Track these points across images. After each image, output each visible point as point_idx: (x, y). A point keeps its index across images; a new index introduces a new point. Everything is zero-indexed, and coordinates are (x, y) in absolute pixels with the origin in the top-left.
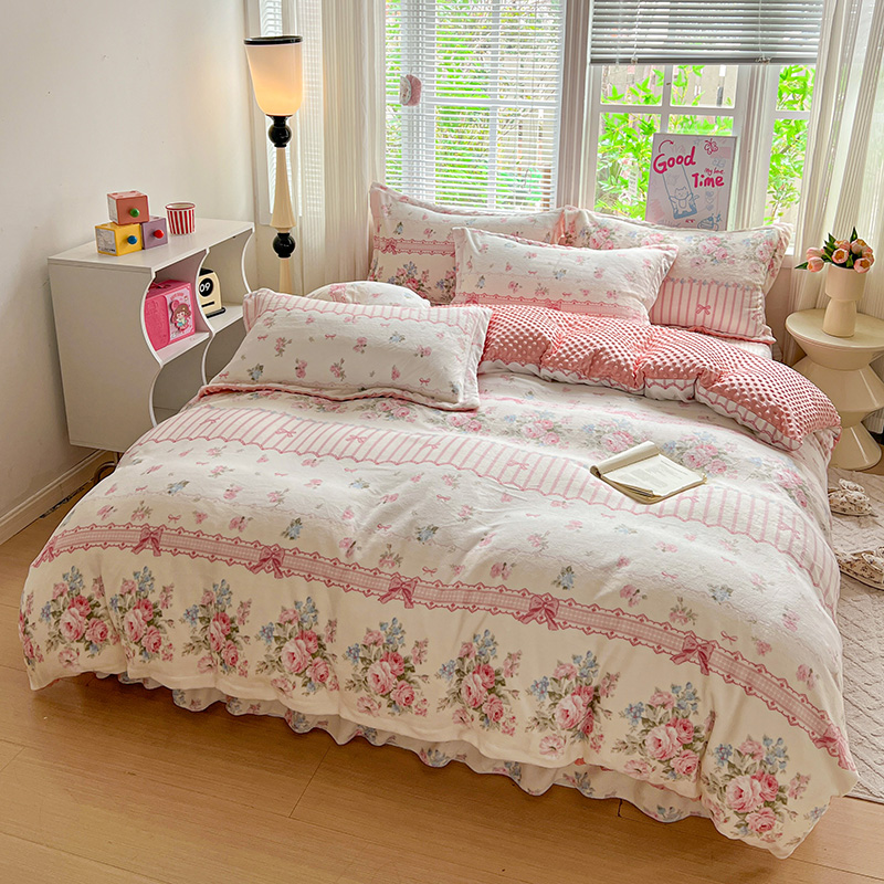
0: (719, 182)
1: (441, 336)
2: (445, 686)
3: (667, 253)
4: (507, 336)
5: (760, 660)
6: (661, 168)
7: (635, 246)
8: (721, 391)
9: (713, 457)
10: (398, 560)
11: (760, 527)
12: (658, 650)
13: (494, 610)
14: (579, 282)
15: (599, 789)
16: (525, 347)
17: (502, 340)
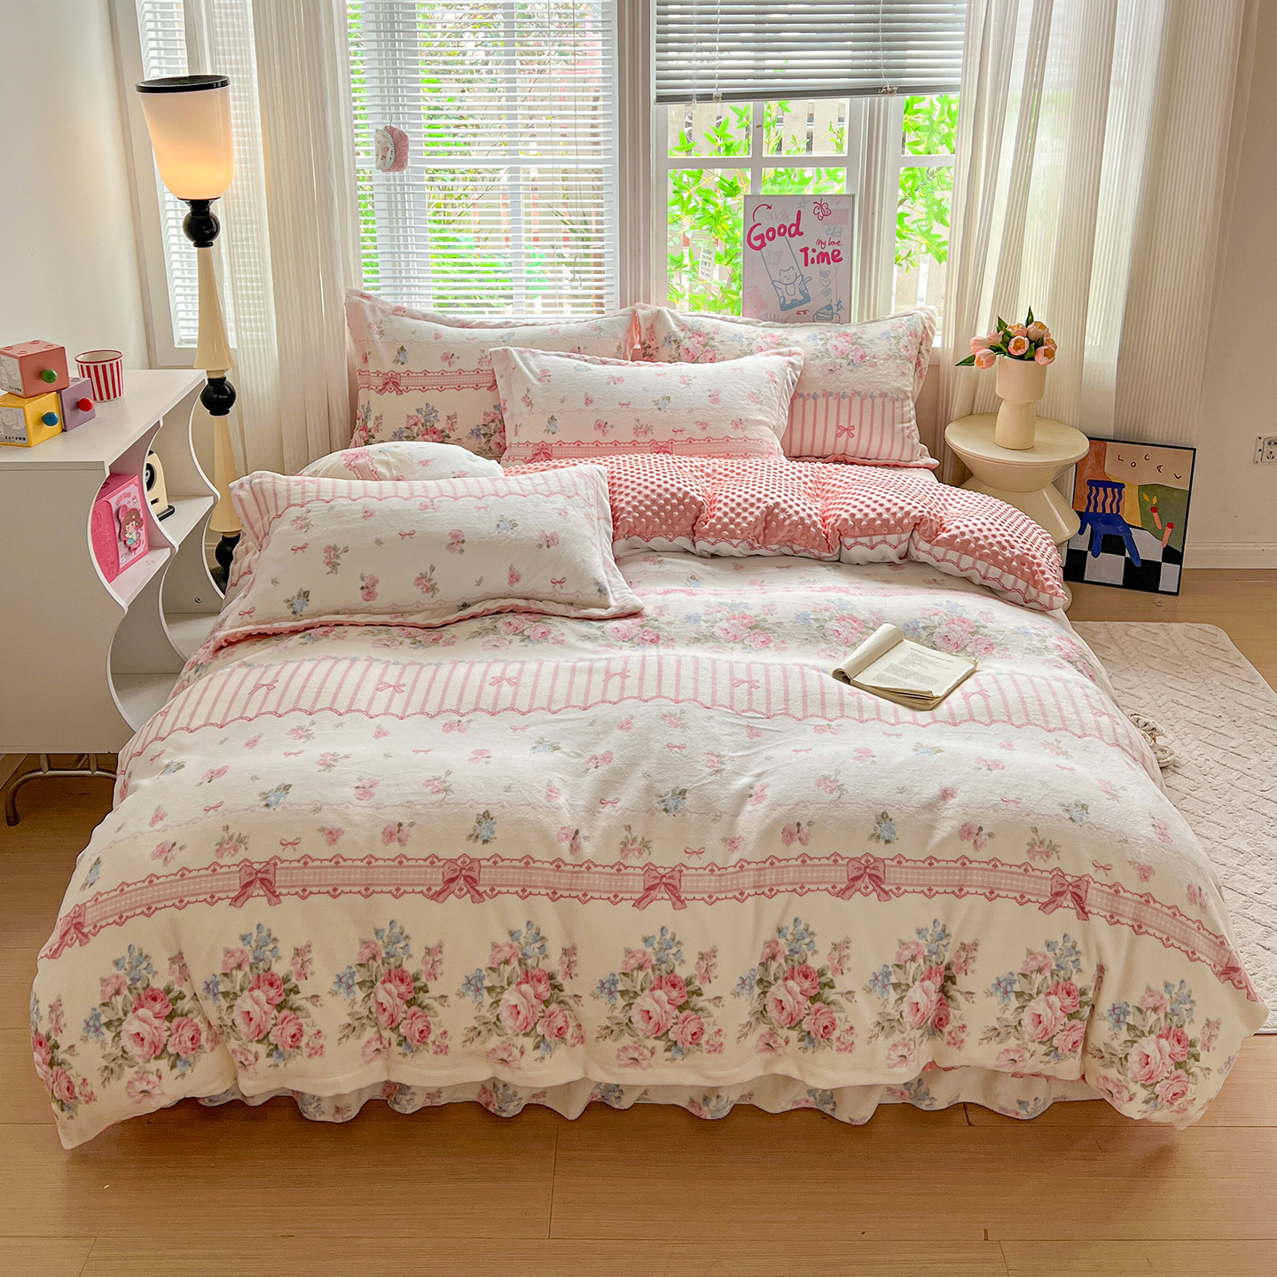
0: (836, 258)
1: (563, 513)
2: (745, 1005)
3: (791, 359)
4: (640, 502)
5: (1145, 888)
6: (757, 243)
7: (745, 354)
8: (950, 543)
9: (973, 633)
10: (646, 845)
11: (1075, 717)
12: (1022, 900)
13: (801, 890)
14: (691, 411)
15: (941, 1096)
16: (669, 514)
17: (635, 508)
